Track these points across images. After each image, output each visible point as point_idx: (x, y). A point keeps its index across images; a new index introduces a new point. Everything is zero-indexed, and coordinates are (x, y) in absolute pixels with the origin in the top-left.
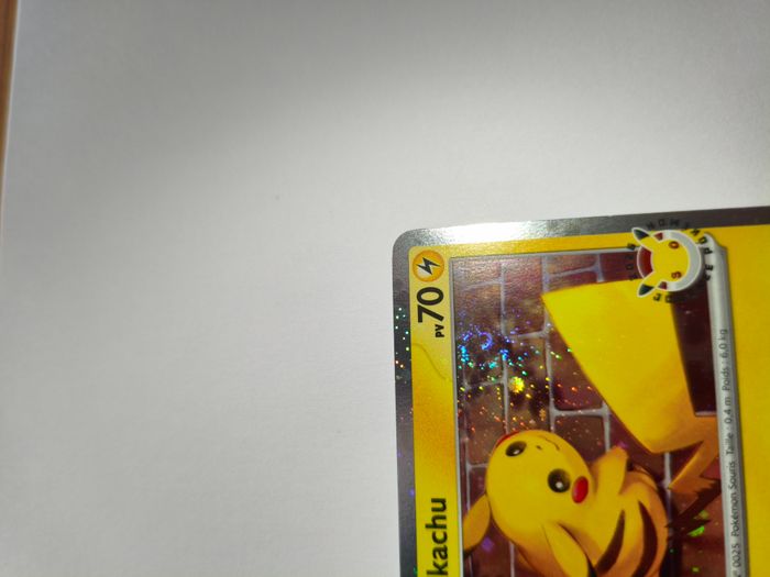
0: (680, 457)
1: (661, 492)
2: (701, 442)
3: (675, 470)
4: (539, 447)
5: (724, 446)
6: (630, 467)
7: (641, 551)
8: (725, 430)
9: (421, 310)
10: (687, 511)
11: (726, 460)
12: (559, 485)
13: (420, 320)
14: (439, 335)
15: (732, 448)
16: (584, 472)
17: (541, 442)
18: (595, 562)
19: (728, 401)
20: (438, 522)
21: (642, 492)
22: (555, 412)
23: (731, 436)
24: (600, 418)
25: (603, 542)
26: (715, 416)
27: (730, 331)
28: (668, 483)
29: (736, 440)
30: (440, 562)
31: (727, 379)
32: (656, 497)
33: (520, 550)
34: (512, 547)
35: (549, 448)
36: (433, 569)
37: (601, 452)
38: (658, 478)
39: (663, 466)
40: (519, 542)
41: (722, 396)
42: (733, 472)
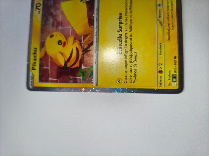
0: (85, 36)
1: (81, 44)
2: (90, 33)
3: (84, 39)
4: (57, 36)
5: (95, 34)
6: (75, 39)
7: (76, 58)
8: (95, 30)
9: (36, 8)
10: (86, 48)
11: (95, 37)
12: (60, 44)
13: (36, 10)
14: (39, 13)
15: (96, 34)
16: (65, 40)
17: (57, 34)
18: (66, 60)
19: (96, 24)
20: (36, 53)
21: (77, 45)
22: (60, 28)
23: (96, 32)
24: (69, 29)
25: (68, 56)
26: (94, 27)
27: (98, 9)
28: (82, 42)
29: (97, 32)
30: (35, 62)
31: (97, 19)
32: (80, 46)
33: (51, 58)
34: (50, 57)
35: (58, 35)
36: (33, 63)
37: (69, 36)
38: (80, 41)
39: (82, 39)
40: (51, 56)
41: (95, 23)
42: (96, 40)
